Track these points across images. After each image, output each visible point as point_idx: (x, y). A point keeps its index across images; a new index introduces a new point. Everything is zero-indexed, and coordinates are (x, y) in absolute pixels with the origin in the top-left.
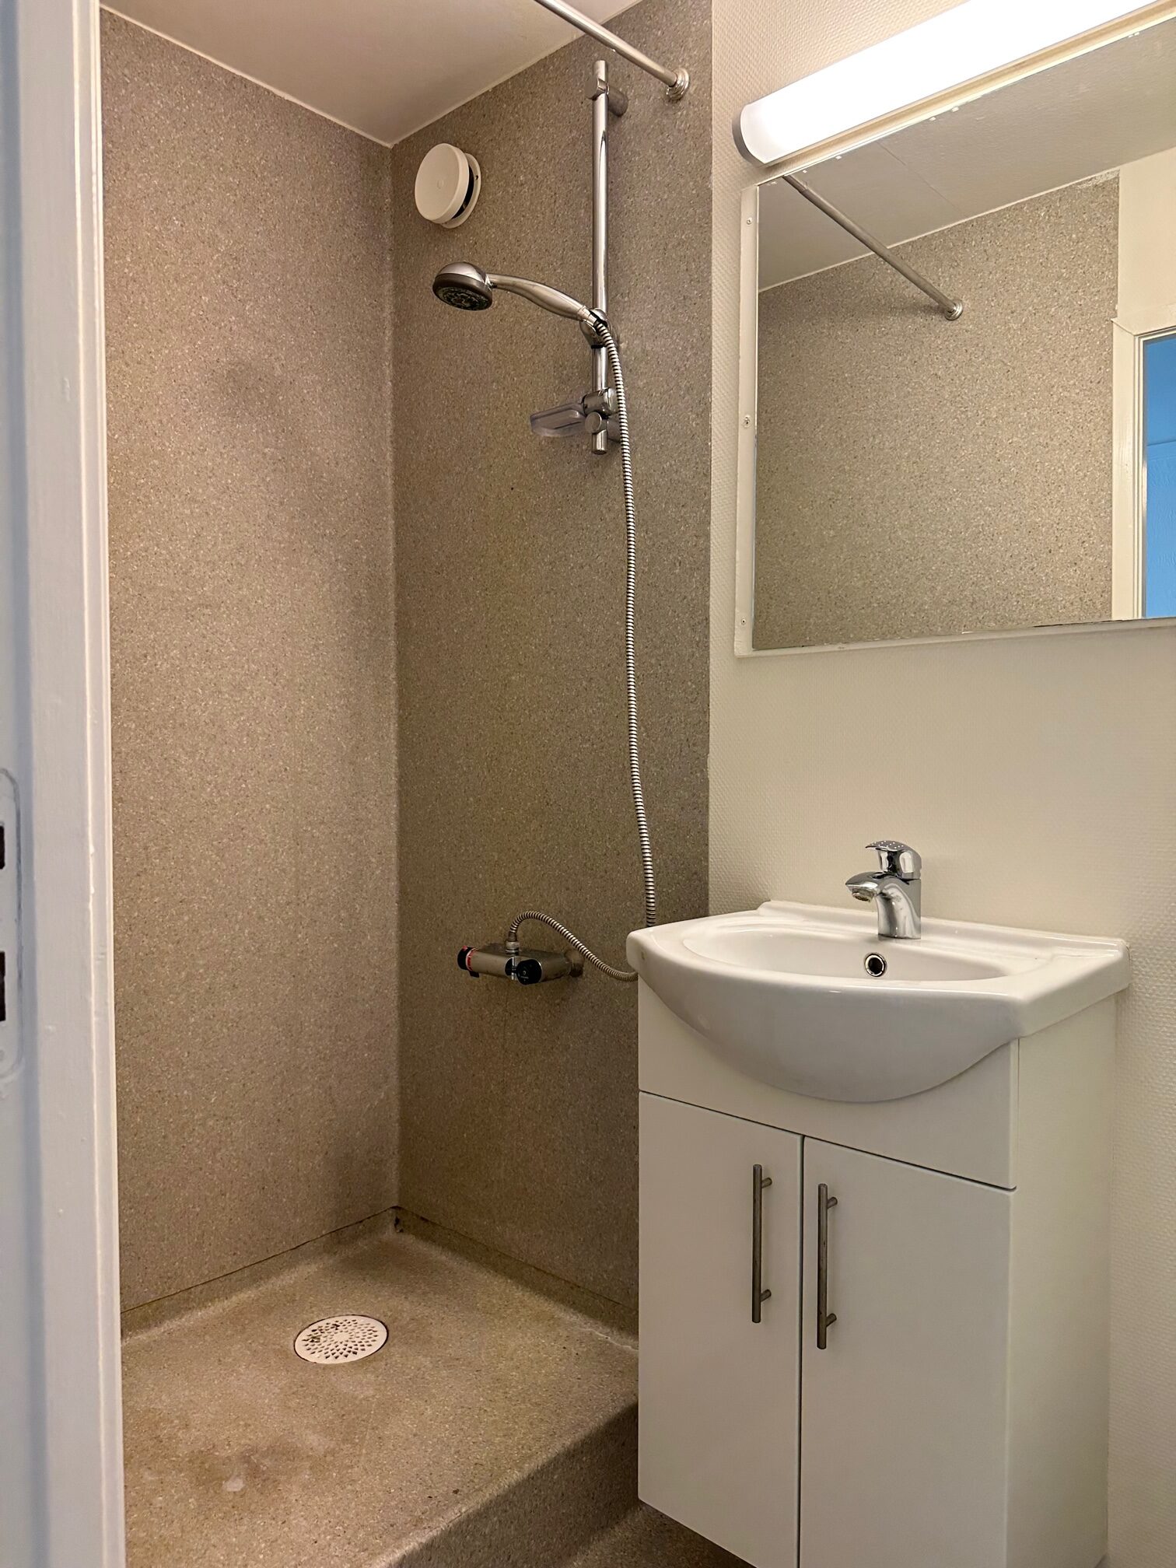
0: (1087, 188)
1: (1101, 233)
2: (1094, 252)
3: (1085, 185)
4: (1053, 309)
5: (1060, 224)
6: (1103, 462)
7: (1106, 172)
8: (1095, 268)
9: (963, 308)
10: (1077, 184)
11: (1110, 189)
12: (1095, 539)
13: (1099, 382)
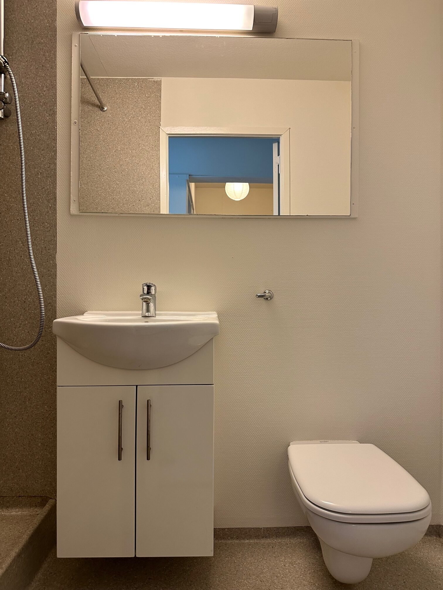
0: (151, 81)
1: (156, 97)
2: (153, 103)
3: (150, 80)
4: (140, 118)
5: (142, 90)
6: (157, 173)
7: (157, 78)
8: (154, 108)
9: (107, 108)
10: (148, 78)
11: (159, 83)
12: (154, 198)
13: (155, 146)
